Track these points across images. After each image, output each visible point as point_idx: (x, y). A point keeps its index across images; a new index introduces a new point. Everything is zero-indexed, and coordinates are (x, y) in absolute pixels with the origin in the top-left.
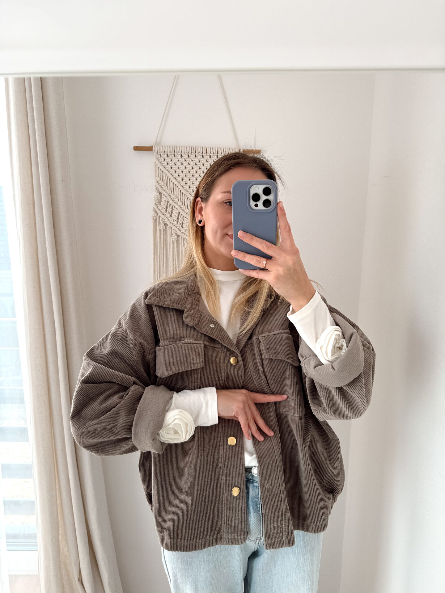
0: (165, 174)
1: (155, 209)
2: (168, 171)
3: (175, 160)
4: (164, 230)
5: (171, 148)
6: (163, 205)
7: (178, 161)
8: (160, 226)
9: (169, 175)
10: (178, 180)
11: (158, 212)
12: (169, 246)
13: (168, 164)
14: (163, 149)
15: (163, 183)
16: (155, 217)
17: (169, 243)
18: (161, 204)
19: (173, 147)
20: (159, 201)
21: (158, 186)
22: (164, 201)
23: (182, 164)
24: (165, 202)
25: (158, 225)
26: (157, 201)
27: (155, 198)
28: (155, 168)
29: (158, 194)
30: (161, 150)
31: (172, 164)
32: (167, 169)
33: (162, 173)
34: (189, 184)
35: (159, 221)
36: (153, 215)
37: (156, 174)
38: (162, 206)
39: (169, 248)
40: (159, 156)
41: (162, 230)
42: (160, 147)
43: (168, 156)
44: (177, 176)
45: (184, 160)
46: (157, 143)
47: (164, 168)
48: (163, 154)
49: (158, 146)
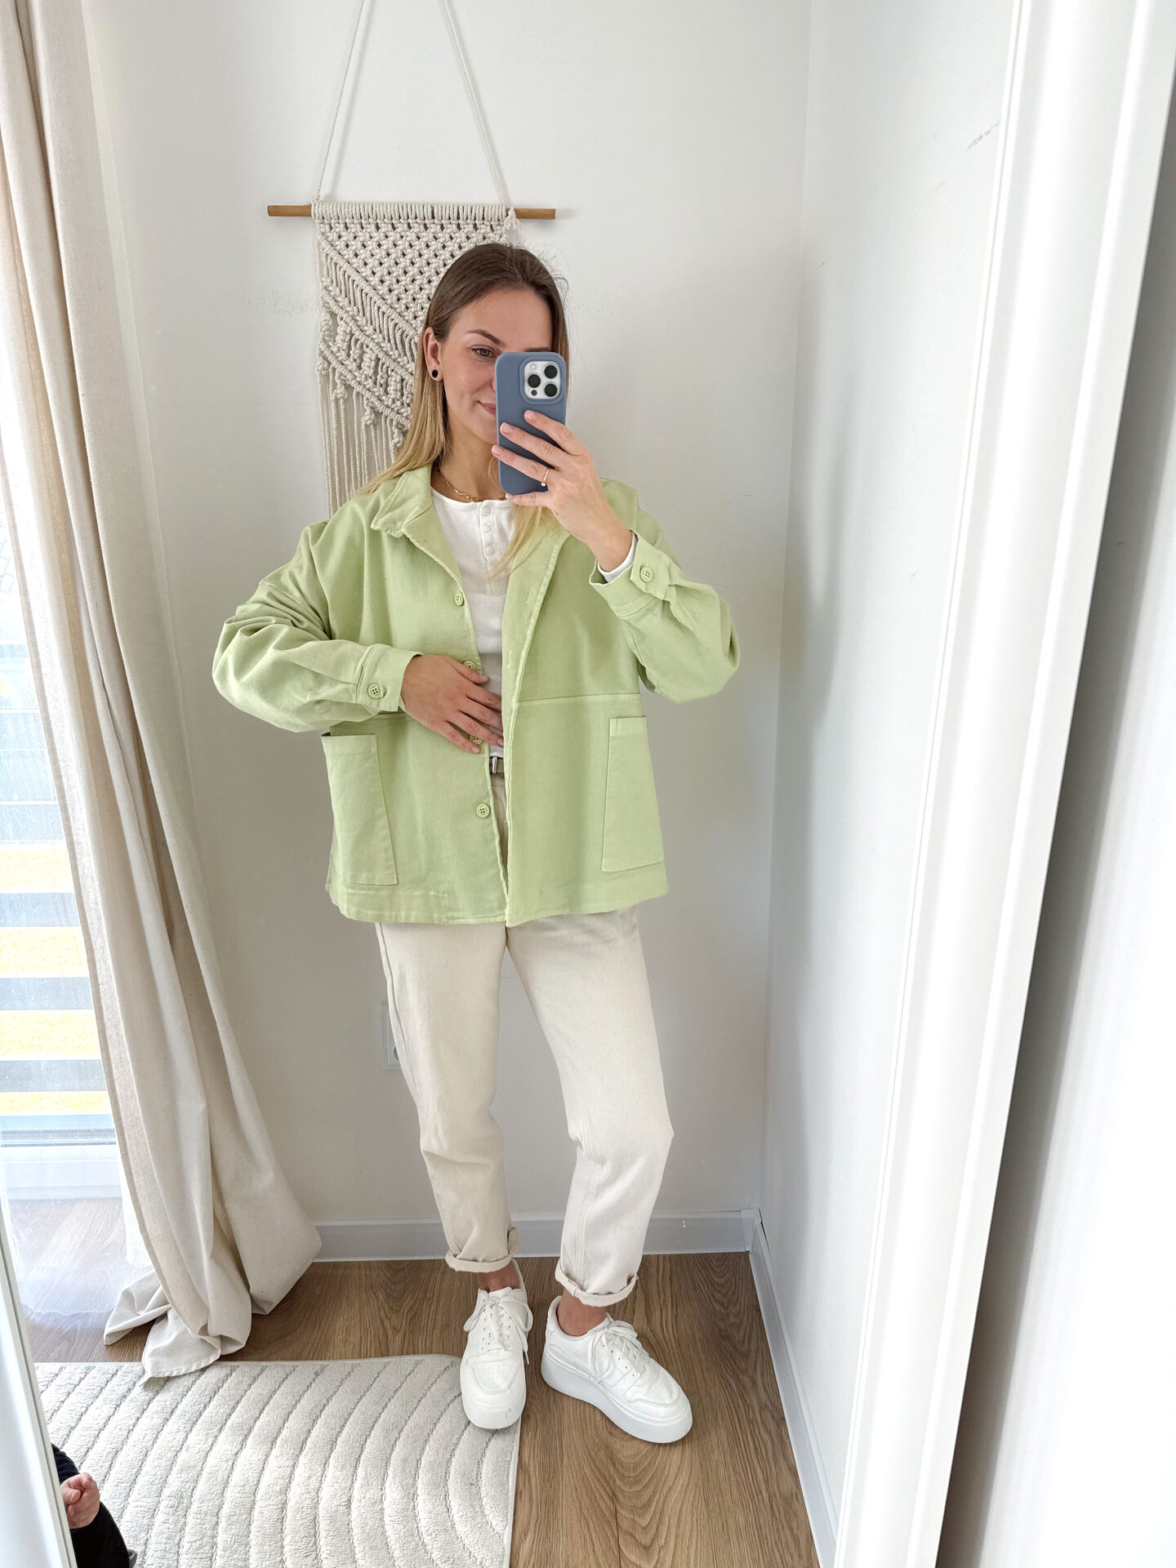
0: (342, 269)
1: (323, 352)
2: (349, 262)
3: (362, 236)
4: (345, 401)
5: (353, 208)
6: (341, 342)
7: (371, 238)
8: (336, 392)
9: (350, 271)
10: (372, 283)
11: (331, 358)
12: (358, 438)
13: (347, 246)
14: (335, 209)
15: (338, 289)
16: (324, 369)
17: (359, 431)
18: (336, 339)
19: (358, 206)
20: (331, 334)
21: (327, 298)
22: (342, 333)
23: (379, 245)
24: (345, 334)
25: (333, 390)
26: (326, 333)
27: (322, 327)
28: (320, 257)
29: (328, 316)
30: (330, 214)
32: (346, 257)
33: (336, 268)
34: (396, 292)
35: (333, 380)
36: (318, 366)
37: (321, 270)
38: (339, 345)
40: (327, 227)
41: (341, 401)
42: (328, 206)
43: (347, 228)
45: (382, 235)
46: (320, 200)
47: (339, 256)
48: (335, 223)
49: (323, 205)
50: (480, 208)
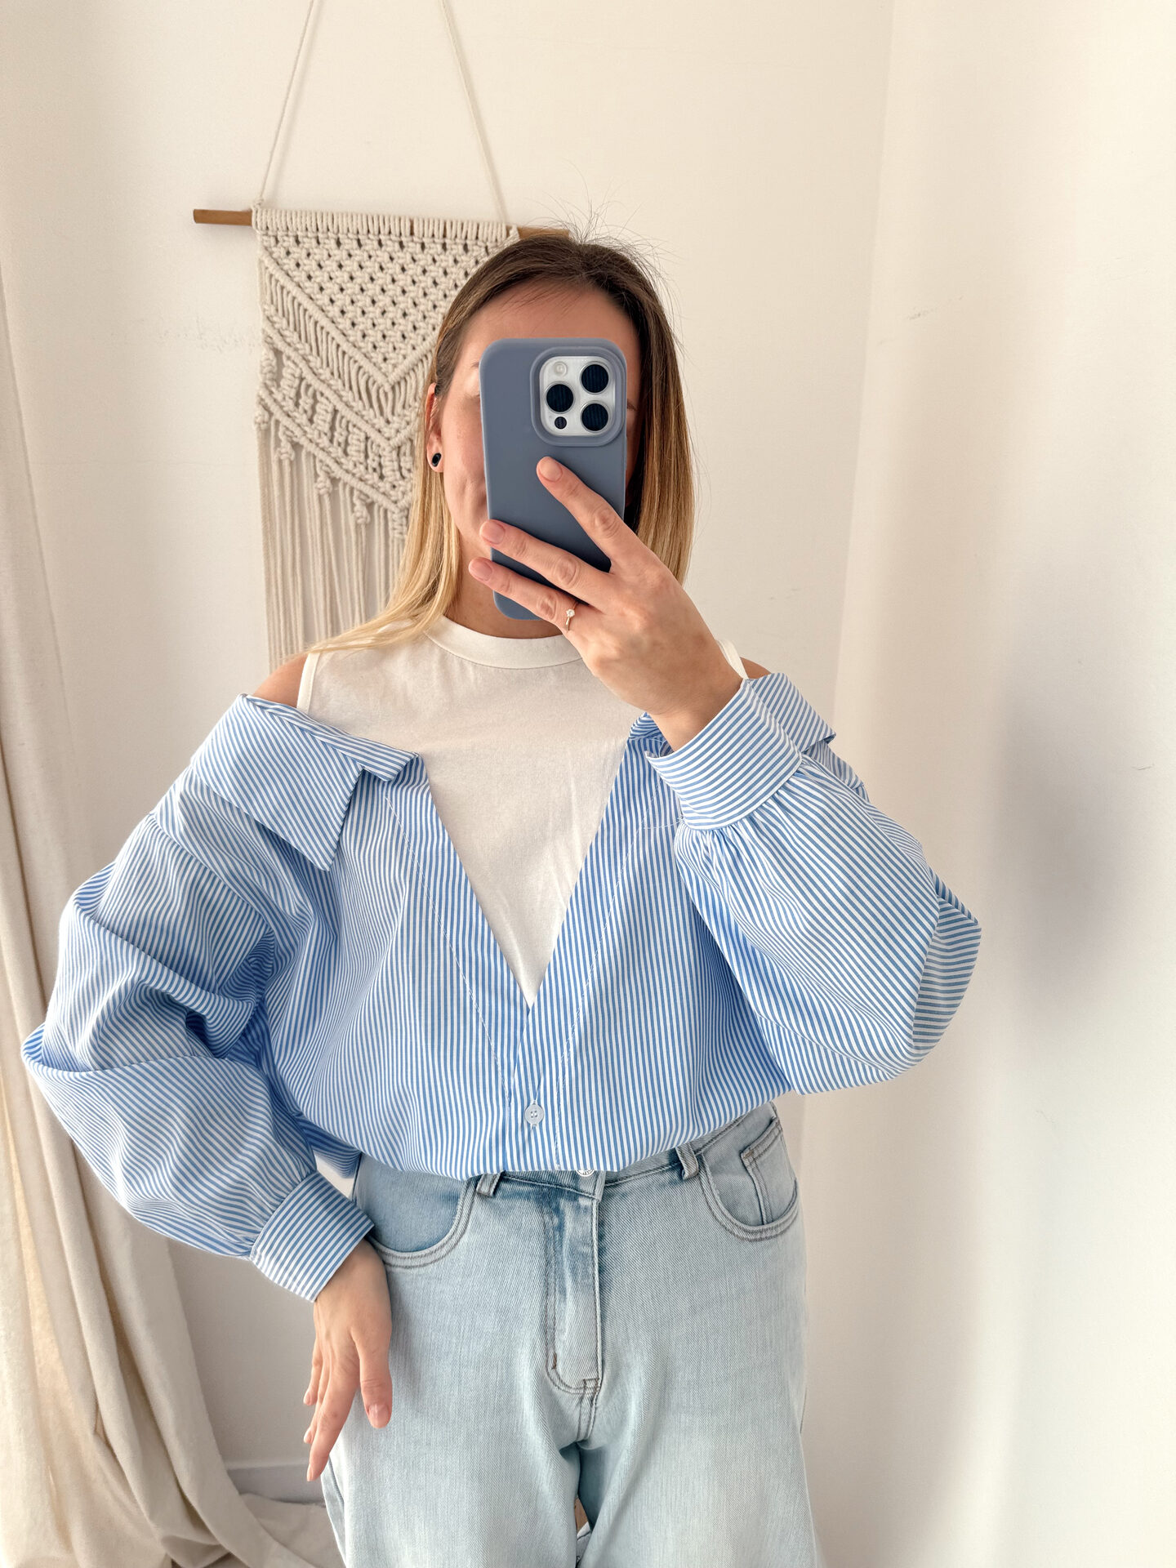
0: (290, 296)
1: (262, 400)
2: (299, 286)
3: (319, 254)
4: (291, 463)
5: (308, 218)
6: (287, 388)
7: (330, 256)
8: (280, 452)
9: (302, 298)
11: (274, 408)
12: (307, 510)
13: (298, 265)
15: (284, 321)
16: (264, 422)
17: (309, 503)
18: (282, 383)
19: (313, 215)
20: (275, 377)
21: (270, 332)
22: (290, 377)
23: (340, 266)
24: (292, 378)
25: (275, 448)
26: (268, 376)
27: (263, 367)
28: (261, 278)
29: (271, 355)
30: (276, 223)
31: (310, 265)
32: (296, 279)
33: (282, 293)
34: (361, 327)
35: (276, 436)
36: (257, 418)
37: (263, 294)
38: (285, 392)
39: (308, 516)
40: (273, 240)
41: (286, 463)
42: (273, 213)
43: (298, 242)
44: (327, 301)
45: (345, 254)
46: (263, 204)
47: (288, 278)
48: (282, 236)
49: (267, 211)
50: (472, 225)
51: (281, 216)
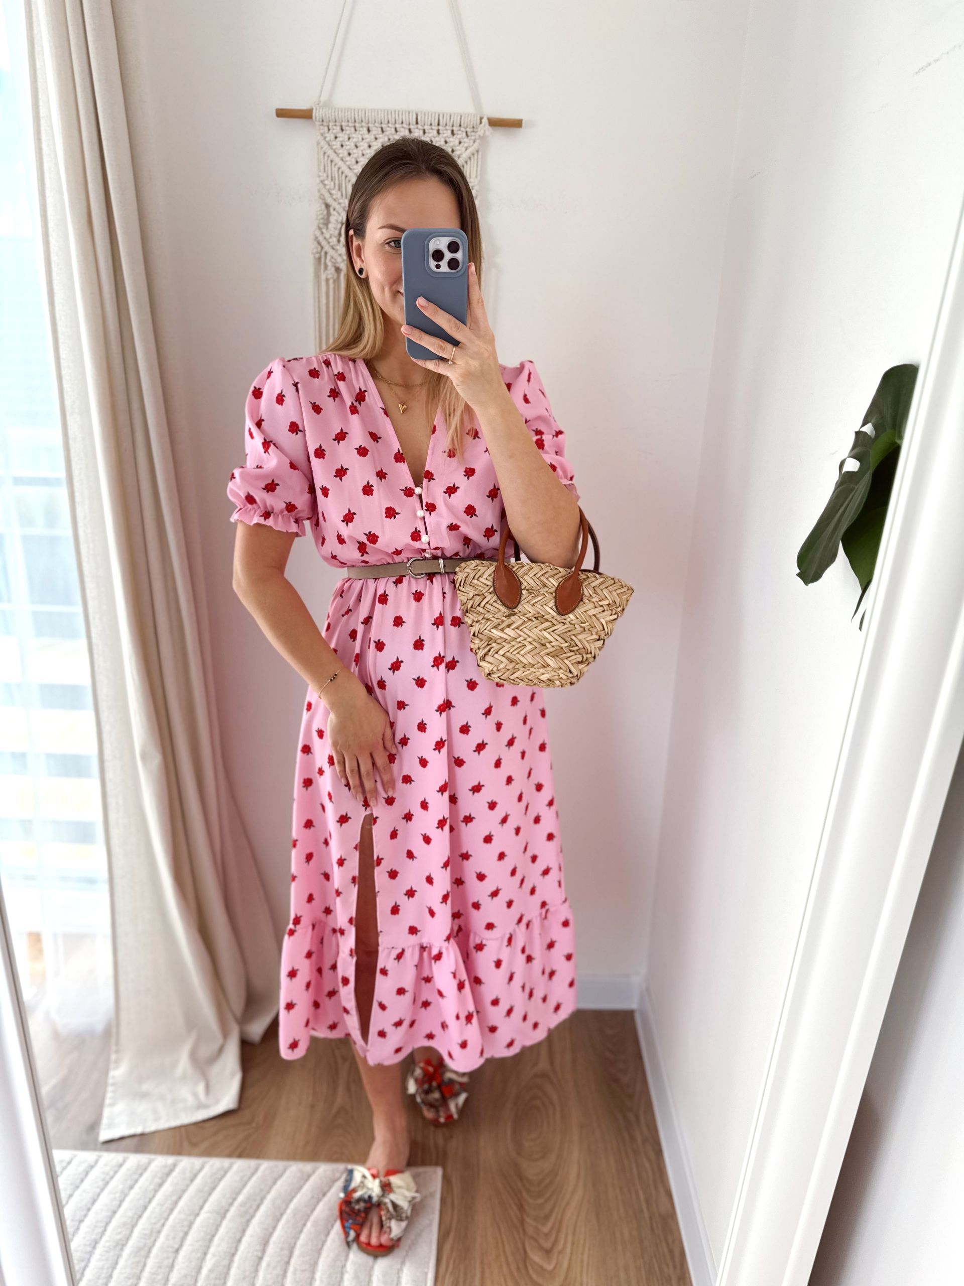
0: (337, 167)
1: (316, 238)
2: (343, 160)
3: (356, 137)
4: (334, 281)
5: (349, 113)
6: (333, 229)
7: (363, 139)
8: (327, 273)
9: (344, 168)
11: (324, 243)
13: (342, 146)
14: (333, 114)
15: (332, 184)
16: (317, 253)
18: (329, 226)
19: (353, 111)
20: (326, 222)
21: (324, 191)
22: (334, 222)
23: (370, 146)
24: (337, 223)
25: (324, 270)
26: (322, 221)
27: (318, 216)
28: (318, 154)
29: (323, 206)
30: (329, 117)
31: (350, 145)
32: (341, 155)
33: (331, 165)
35: (325, 262)
36: (313, 249)
37: (319, 166)
38: (331, 232)
40: (326, 129)
41: (331, 282)
42: (327, 111)
43: (342, 130)
46: (320, 105)
47: (335, 155)
48: (332, 126)
49: (323, 109)
50: (457, 116)
51: (331, 112)
